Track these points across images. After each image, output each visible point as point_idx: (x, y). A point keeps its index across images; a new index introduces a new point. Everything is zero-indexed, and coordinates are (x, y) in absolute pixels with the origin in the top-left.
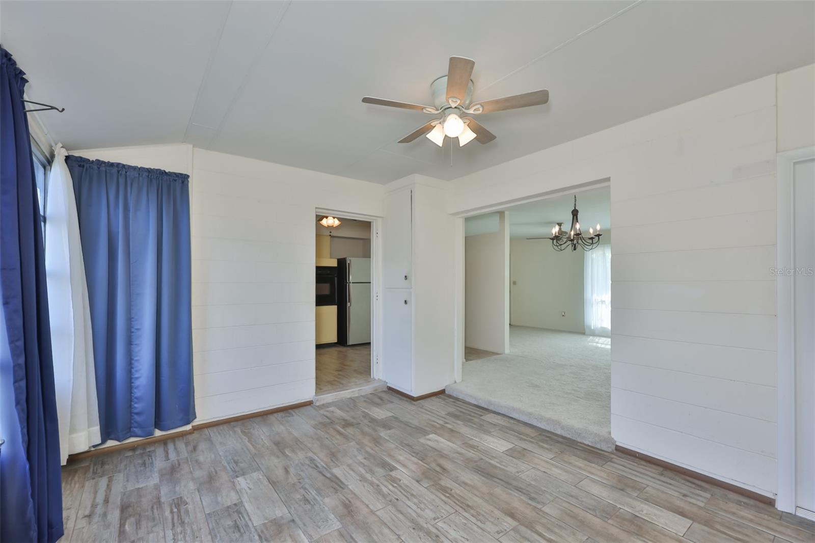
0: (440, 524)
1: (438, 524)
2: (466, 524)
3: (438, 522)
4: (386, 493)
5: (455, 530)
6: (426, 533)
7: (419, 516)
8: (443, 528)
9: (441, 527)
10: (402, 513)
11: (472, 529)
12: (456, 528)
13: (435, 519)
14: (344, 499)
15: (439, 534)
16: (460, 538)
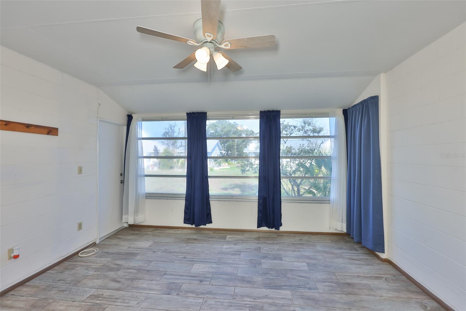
0: (201, 301)
1: (203, 300)
2: (188, 309)
3: (203, 301)
4: (244, 298)
5: (191, 302)
6: (203, 293)
7: (214, 298)
8: (198, 300)
9: (199, 300)
10: (223, 294)
11: (184, 307)
12: (192, 303)
13: (206, 301)
14: (256, 284)
15: (197, 296)
16: (186, 300)
